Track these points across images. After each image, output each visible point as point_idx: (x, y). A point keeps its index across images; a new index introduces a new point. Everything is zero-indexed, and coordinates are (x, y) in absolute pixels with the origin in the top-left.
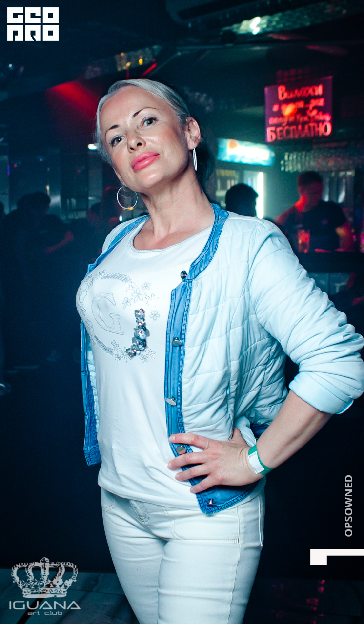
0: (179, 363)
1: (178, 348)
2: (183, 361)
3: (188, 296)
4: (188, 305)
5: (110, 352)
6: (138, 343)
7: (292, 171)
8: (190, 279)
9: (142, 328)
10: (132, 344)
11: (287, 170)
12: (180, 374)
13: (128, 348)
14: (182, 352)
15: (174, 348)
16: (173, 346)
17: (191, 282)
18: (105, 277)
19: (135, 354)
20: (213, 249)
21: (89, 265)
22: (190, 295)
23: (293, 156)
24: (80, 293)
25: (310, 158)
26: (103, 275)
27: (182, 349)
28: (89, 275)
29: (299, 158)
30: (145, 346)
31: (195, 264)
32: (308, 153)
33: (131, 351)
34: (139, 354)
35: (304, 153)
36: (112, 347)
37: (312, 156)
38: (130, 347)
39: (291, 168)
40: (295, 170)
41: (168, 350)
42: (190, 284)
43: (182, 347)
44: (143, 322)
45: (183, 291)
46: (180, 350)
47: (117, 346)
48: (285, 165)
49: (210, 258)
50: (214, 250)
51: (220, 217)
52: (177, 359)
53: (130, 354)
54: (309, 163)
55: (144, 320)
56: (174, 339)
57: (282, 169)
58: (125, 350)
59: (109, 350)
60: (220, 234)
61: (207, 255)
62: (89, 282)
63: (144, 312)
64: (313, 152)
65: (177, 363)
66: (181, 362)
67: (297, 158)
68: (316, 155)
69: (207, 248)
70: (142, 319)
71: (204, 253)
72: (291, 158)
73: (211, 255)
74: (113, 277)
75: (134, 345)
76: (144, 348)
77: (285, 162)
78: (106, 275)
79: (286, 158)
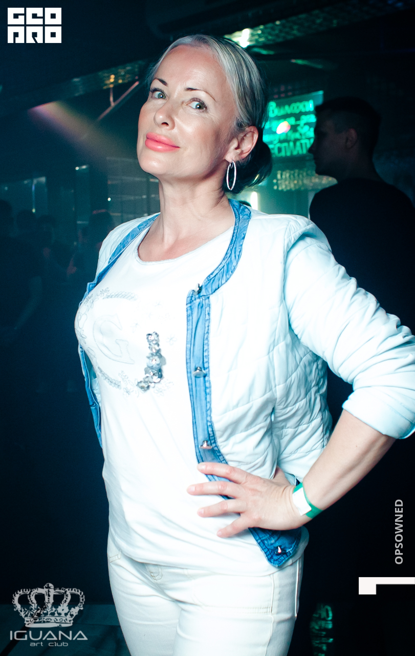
0: (206, 398)
1: (202, 379)
2: (210, 395)
3: (207, 316)
4: (208, 326)
5: (117, 386)
6: (152, 374)
7: (285, 190)
8: (205, 294)
9: (156, 355)
10: (145, 376)
11: (280, 189)
12: (209, 411)
13: (139, 381)
14: (207, 385)
15: (198, 380)
16: (196, 377)
17: (208, 298)
18: (108, 297)
19: (148, 387)
20: (235, 256)
21: (88, 284)
22: (209, 314)
23: (287, 174)
24: (79, 318)
25: (303, 176)
26: (105, 294)
27: (208, 381)
28: (90, 295)
29: (292, 176)
30: (161, 376)
31: (212, 276)
32: (301, 172)
33: (143, 384)
34: (154, 387)
35: (297, 171)
36: (120, 379)
37: (305, 174)
38: (142, 380)
39: (284, 187)
40: (288, 188)
41: (190, 383)
42: (207, 300)
43: (207, 378)
44: (157, 348)
45: (200, 310)
46: (205, 382)
47: (126, 377)
48: (277, 184)
49: (233, 268)
50: (237, 257)
51: (241, 217)
52: (203, 393)
53: (142, 388)
54: (302, 180)
55: (158, 345)
56: (196, 369)
57: (275, 187)
58: (137, 383)
59: (115, 384)
60: (244, 238)
61: (228, 265)
62: (89, 304)
63: (158, 336)
64: (305, 169)
65: (203, 398)
66: (208, 396)
67: (290, 176)
68: (309, 172)
69: (228, 255)
70: (156, 344)
71: (224, 261)
72: (284, 177)
73: (234, 264)
74: (117, 296)
75: (147, 377)
76: (159, 379)
77: (278, 180)
78: (109, 294)
79: (279, 176)
